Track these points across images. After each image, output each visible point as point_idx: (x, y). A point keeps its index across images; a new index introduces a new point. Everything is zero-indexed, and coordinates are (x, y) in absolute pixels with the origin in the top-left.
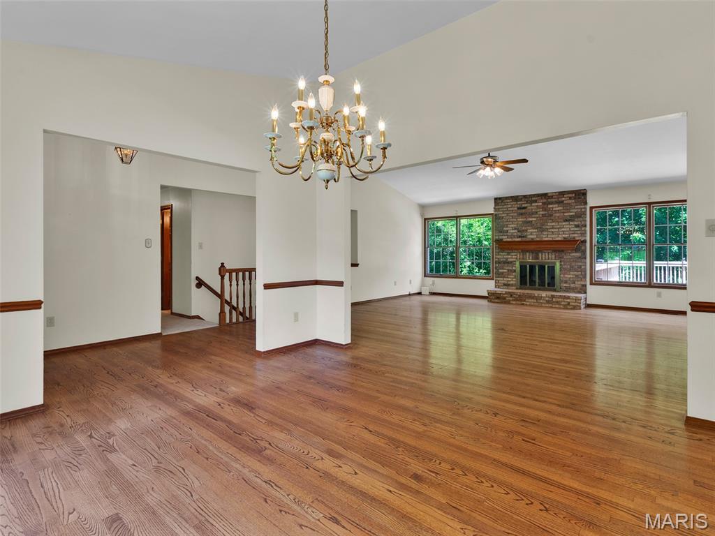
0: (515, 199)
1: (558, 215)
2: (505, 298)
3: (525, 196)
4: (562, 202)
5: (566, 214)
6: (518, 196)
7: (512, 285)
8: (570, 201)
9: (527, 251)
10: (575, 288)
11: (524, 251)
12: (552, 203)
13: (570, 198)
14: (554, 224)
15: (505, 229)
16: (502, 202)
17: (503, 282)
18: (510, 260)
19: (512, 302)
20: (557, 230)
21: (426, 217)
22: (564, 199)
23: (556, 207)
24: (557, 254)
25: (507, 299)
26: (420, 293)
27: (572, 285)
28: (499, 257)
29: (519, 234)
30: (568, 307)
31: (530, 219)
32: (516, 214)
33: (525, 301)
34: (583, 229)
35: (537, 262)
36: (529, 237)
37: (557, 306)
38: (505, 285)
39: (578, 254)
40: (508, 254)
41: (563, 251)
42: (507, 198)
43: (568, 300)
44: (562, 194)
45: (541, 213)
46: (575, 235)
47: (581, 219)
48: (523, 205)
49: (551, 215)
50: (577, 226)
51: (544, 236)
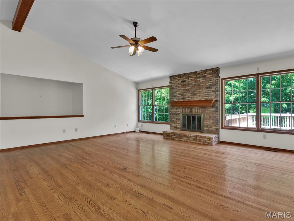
0: (180, 76)
1: (202, 84)
2: (171, 136)
3: (185, 74)
4: (205, 76)
5: (207, 84)
6: (181, 74)
7: (179, 128)
8: (209, 76)
9: (186, 107)
10: (212, 131)
11: (185, 108)
12: (199, 78)
13: (209, 74)
14: (200, 90)
15: (175, 94)
16: (174, 78)
17: (174, 126)
18: (177, 113)
19: (175, 139)
20: (202, 94)
21: (139, 89)
22: (206, 74)
23: (201, 80)
24: (202, 109)
25: (173, 137)
26: (134, 131)
27: (211, 129)
28: (172, 111)
29: (182, 97)
30: (206, 143)
31: (188, 88)
32: (180, 85)
33: (182, 138)
34: (217, 93)
35: (191, 114)
36: (187, 99)
37: (199, 142)
38: (175, 128)
39: (214, 109)
40: (177, 109)
41: (205, 107)
42: (176, 76)
43: (205, 139)
44: (205, 71)
45: (194, 84)
46: (212, 97)
47: (216, 87)
48: (184, 80)
49: (199, 85)
50: (213, 91)
51: (195, 98)
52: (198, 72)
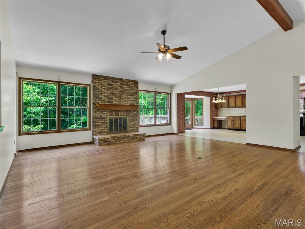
0: (106, 78)
1: (127, 91)
3: (112, 78)
4: (129, 85)
5: (131, 92)
6: (108, 77)
7: (104, 132)
8: (132, 86)
9: (113, 111)
10: (135, 130)
11: (111, 111)
12: (125, 85)
13: (132, 84)
14: (125, 96)
15: (100, 96)
16: (98, 78)
17: (99, 131)
18: (103, 116)
20: (127, 100)
21: (20, 77)
22: (130, 84)
23: (127, 87)
24: (127, 113)
25: (112, 141)
27: (133, 128)
28: (96, 114)
29: (109, 100)
30: (141, 139)
31: (115, 92)
32: (106, 88)
33: (121, 140)
34: (137, 100)
35: (118, 117)
36: (114, 102)
37: (136, 140)
38: (100, 132)
39: (135, 113)
40: (102, 112)
41: (130, 111)
42: (101, 76)
44: (129, 81)
45: (120, 89)
46: (135, 103)
47: (137, 95)
48: (111, 83)
49: (125, 91)
50: (135, 98)
51: (121, 103)
52: (124, 80)
